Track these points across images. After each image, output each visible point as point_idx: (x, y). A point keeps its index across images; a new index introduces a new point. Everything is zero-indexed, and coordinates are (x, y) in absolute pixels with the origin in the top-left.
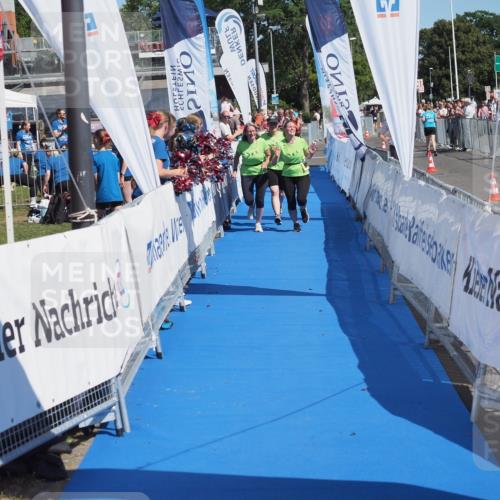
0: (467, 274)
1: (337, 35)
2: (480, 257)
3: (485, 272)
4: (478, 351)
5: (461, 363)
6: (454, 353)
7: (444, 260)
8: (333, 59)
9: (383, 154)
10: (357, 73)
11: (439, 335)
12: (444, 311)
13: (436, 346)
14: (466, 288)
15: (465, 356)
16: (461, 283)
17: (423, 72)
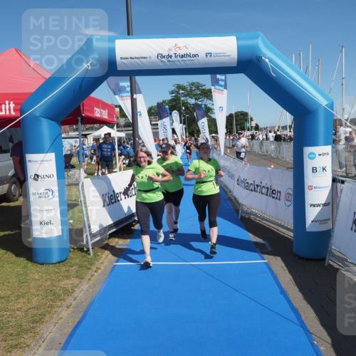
0: (238, 180)
1: (203, 117)
2: (241, 176)
3: (242, 179)
4: (241, 200)
5: (236, 204)
6: (234, 201)
7: (232, 176)
8: (203, 123)
9: (216, 149)
10: (209, 127)
11: (230, 196)
12: (232, 190)
13: (230, 199)
14: (238, 184)
15: (237, 201)
16: (236, 182)
17: (226, 127)
